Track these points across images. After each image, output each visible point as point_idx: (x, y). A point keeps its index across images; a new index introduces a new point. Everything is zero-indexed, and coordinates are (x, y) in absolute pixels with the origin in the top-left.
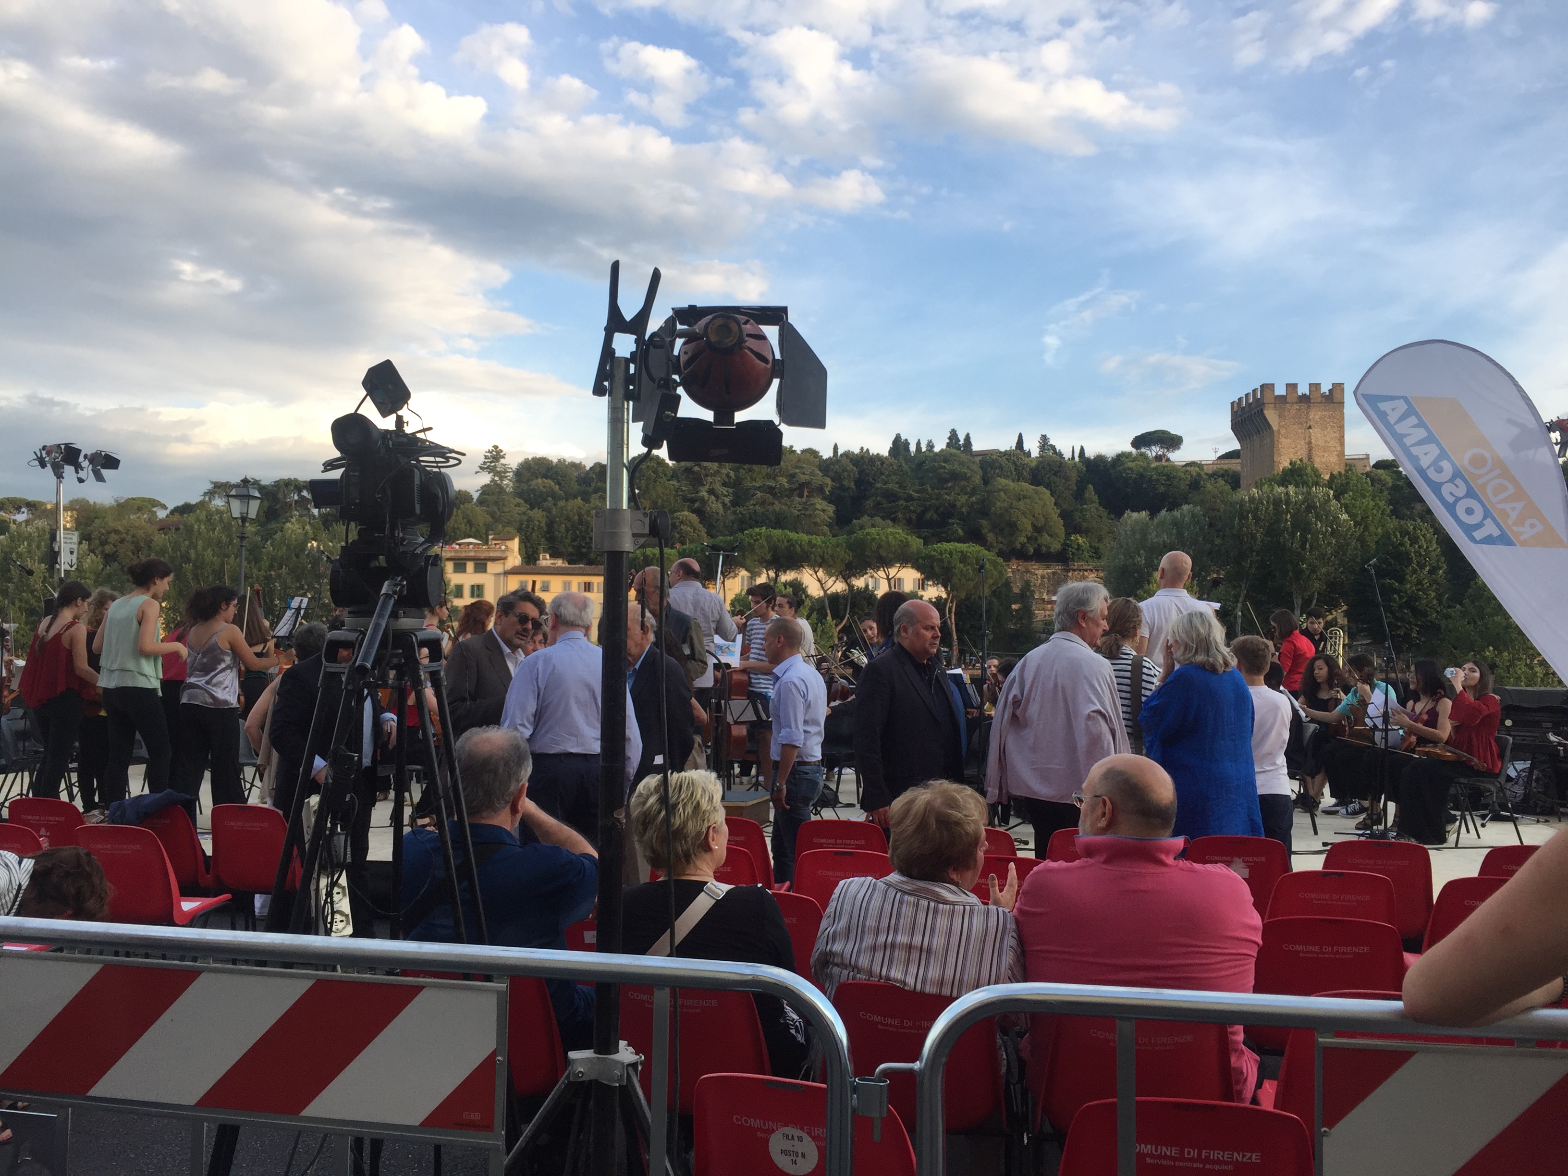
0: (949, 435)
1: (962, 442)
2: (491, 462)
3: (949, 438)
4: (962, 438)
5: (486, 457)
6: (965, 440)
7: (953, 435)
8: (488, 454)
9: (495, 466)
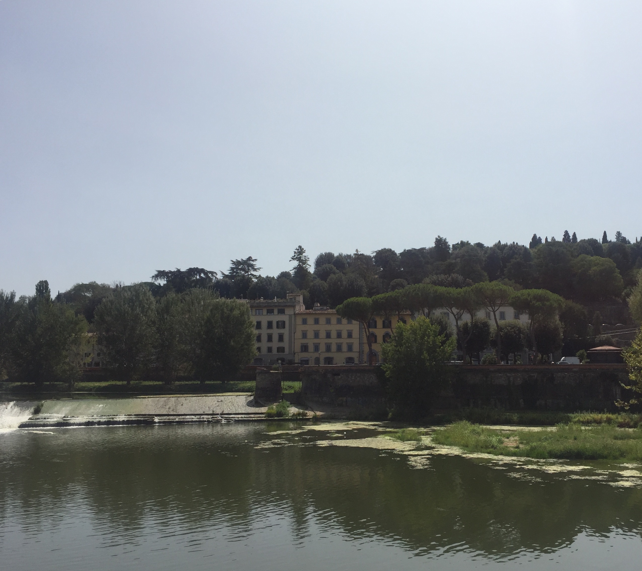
0: (564, 234)
1: (571, 237)
2: (298, 255)
3: (564, 236)
4: (571, 235)
5: (295, 253)
6: (573, 236)
7: (566, 233)
8: (296, 251)
9: (300, 257)
